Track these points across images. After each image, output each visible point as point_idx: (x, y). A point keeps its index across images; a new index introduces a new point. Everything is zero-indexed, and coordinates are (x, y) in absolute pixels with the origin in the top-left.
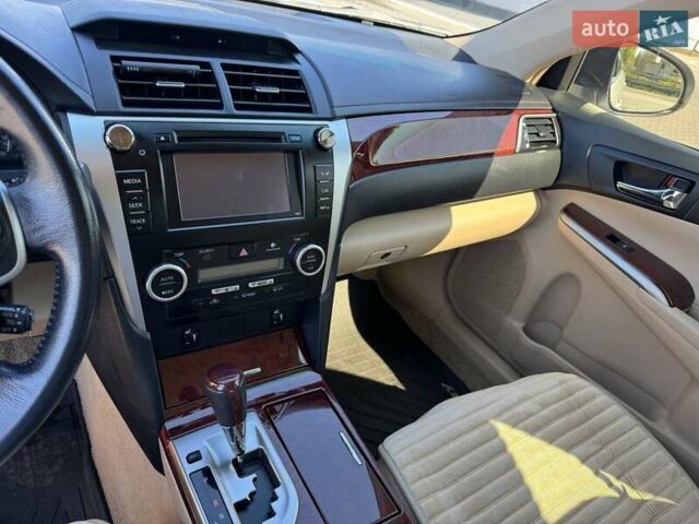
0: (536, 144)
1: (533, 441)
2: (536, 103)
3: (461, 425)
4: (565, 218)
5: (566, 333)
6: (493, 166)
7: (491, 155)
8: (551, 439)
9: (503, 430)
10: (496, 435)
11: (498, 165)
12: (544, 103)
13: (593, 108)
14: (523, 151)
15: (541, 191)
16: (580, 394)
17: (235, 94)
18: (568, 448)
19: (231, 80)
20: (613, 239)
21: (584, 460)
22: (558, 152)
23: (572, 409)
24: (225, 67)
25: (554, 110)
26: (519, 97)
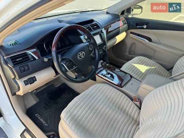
0: (124, 24)
1: (138, 65)
2: (122, 18)
3: (128, 65)
4: (131, 34)
5: (135, 52)
6: (120, 29)
7: (119, 27)
8: (140, 64)
9: (134, 64)
10: (133, 65)
11: (121, 28)
12: (123, 17)
13: (130, 16)
14: (123, 26)
15: (126, 31)
16: (141, 58)
17: (93, 28)
18: (142, 64)
19: (92, 27)
20: (139, 35)
21: (145, 65)
22: (127, 24)
23: (141, 60)
24: (90, 25)
25: (125, 18)
26: (120, 17)
